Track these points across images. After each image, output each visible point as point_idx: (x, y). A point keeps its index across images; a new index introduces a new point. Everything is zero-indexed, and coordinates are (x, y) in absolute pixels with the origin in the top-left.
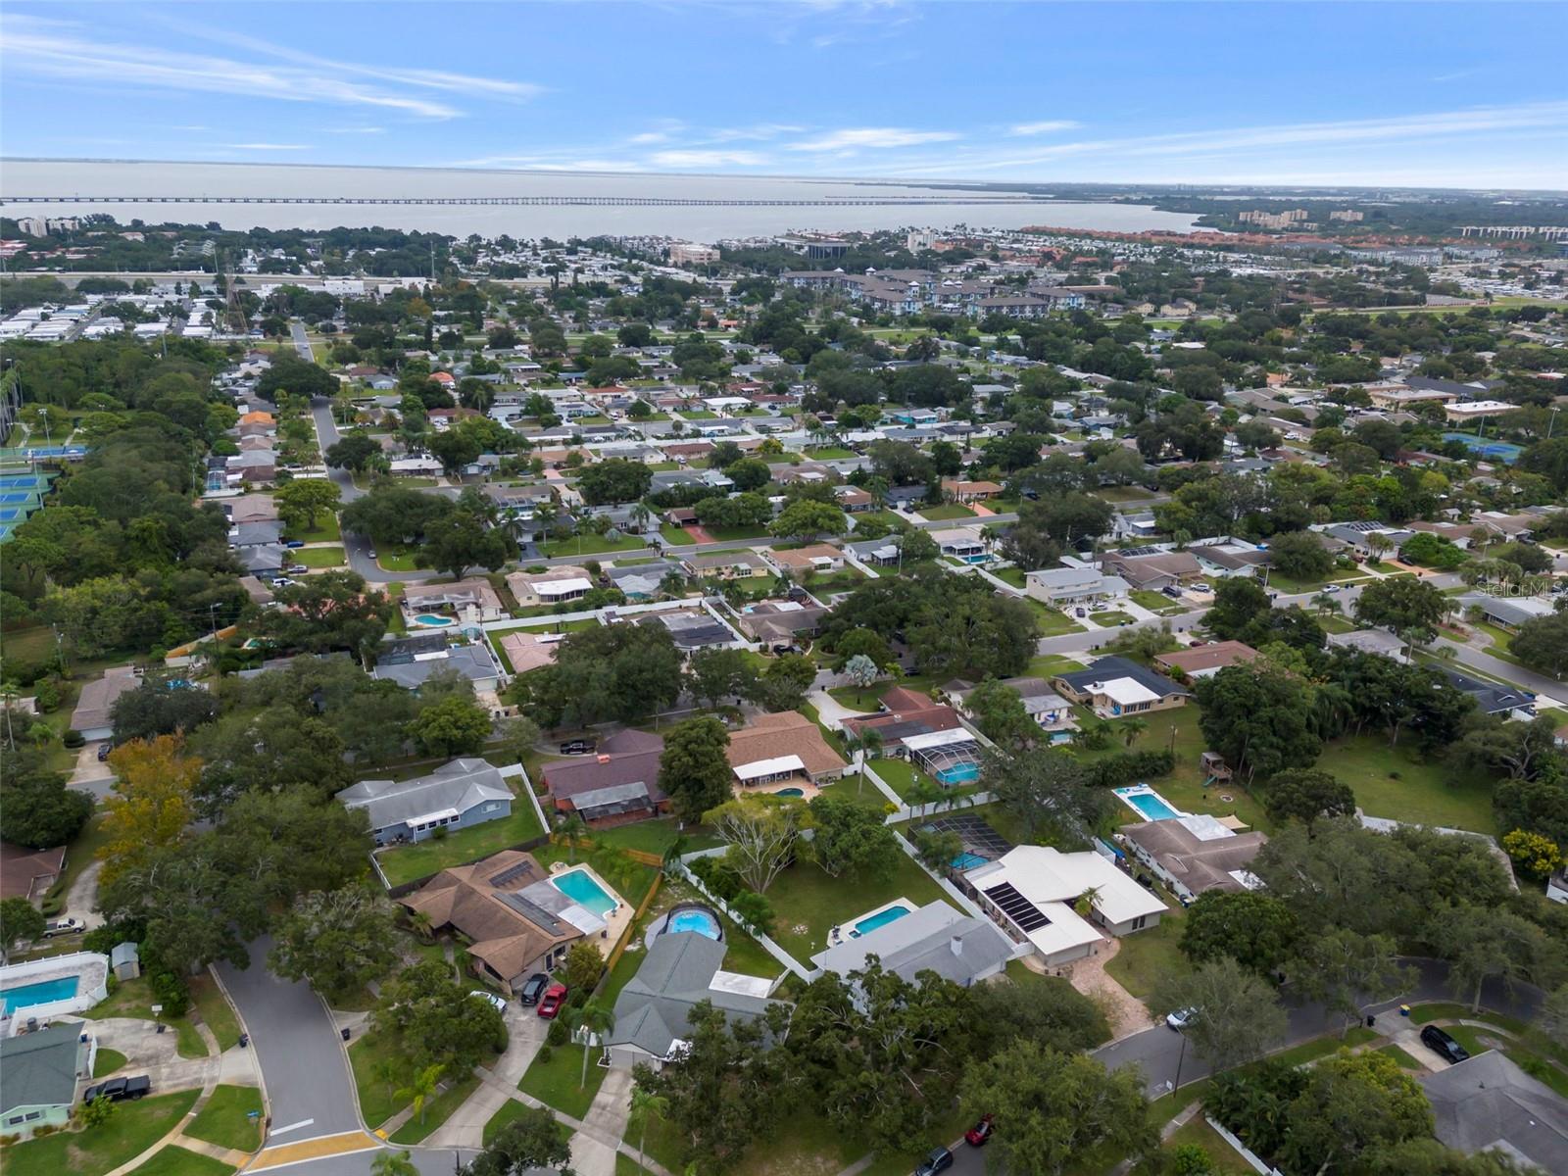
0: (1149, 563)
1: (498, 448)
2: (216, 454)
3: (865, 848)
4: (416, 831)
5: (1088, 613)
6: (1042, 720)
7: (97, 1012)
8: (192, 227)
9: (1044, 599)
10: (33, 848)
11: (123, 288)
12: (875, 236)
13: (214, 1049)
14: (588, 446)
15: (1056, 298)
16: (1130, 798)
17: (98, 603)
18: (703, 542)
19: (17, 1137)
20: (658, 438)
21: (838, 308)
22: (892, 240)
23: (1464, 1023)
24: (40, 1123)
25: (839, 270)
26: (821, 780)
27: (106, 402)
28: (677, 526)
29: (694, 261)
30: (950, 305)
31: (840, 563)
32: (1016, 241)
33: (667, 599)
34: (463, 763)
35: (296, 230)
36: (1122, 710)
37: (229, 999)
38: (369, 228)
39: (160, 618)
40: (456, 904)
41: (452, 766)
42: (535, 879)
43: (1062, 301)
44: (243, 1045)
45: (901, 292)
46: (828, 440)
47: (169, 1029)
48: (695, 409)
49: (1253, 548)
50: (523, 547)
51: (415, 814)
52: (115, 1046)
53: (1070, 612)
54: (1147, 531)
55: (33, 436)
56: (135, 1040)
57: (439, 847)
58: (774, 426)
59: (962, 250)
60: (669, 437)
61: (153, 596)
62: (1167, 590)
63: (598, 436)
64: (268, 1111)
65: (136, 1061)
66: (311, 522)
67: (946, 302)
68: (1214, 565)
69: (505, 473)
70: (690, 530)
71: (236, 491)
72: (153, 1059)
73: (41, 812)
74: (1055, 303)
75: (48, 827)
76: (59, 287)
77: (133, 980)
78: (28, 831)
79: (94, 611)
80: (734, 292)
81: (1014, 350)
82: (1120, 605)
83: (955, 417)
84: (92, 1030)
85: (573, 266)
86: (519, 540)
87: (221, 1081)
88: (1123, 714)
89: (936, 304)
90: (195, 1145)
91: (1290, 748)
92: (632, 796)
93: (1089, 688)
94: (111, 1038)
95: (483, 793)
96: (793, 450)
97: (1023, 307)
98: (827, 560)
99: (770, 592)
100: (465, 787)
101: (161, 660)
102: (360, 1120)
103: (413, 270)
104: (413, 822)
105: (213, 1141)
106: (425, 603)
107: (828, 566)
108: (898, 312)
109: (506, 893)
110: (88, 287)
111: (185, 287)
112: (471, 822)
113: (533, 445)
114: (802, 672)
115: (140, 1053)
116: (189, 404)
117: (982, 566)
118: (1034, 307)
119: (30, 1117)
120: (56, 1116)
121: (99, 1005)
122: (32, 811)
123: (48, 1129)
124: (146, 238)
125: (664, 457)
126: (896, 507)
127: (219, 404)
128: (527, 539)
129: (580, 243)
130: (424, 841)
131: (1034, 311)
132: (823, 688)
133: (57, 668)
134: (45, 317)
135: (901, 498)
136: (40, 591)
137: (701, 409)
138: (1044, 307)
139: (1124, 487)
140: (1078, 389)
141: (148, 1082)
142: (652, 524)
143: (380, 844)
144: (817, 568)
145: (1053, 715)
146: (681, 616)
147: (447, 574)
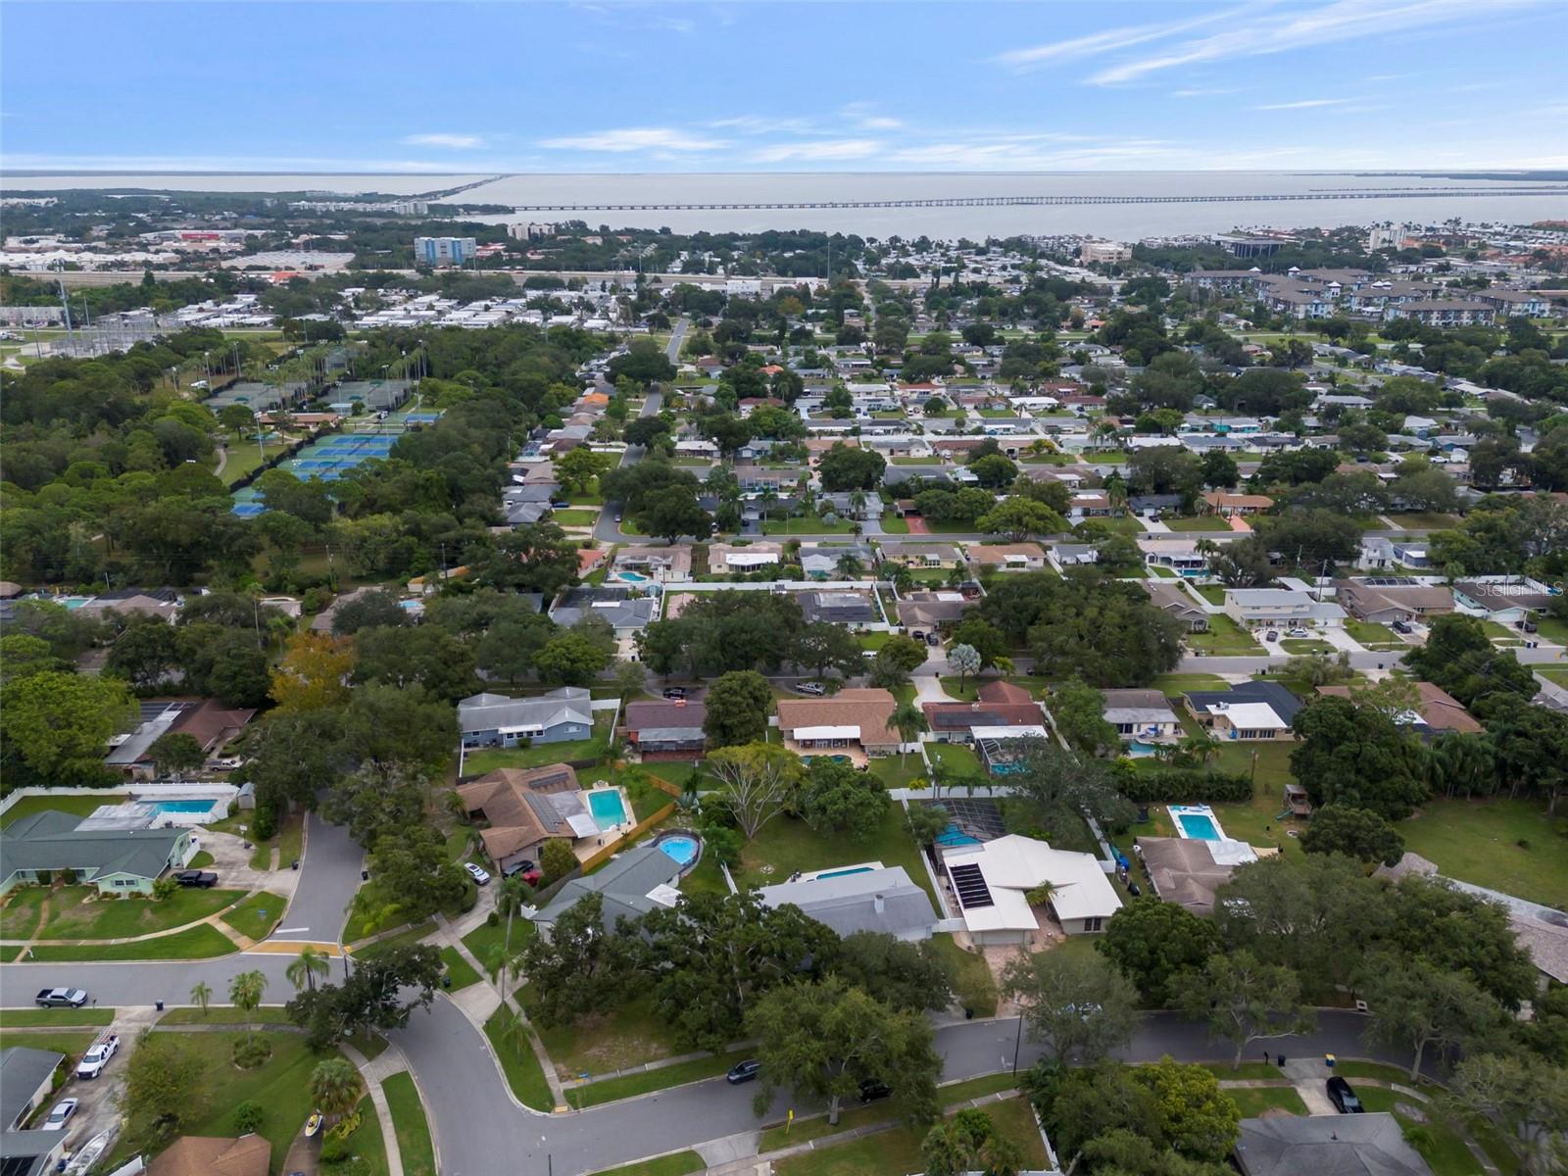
0: (1386, 593)
1: (780, 436)
2: (545, 427)
3: (841, 805)
4: (505, 738)
5: (1281, 637)
6: (1142, 732)
7: (212, 827)
8: (647, 232)
9: (1237, 619)
10: (234, 707)
11: (558, 284)
12: (1333, 234)
13: (274, 867)
14: (863, 438)
15: (1511, 303)
16: (1181, 817)
17: (367, 533)
18: (917, 530)
19: (118, 895)
20: (937, 433)
21: (1228, 310)
22: (1352, 236)
23: (1394, 1087)
24: (135, 889)
25: (1256, 269)
26: (874, 753)
27: (475, 379)
28: (899, 516)
29: (1102, 261)
30: (1370, 309)
31: (1040, 563)
32: (1517, 237)
33: (843, 579)
34: (568, 690)
35: (732, 234)
36: (1239, 734)
37: (305, 835)
38: (797, 231)
39: (410, 550)
40: (493, 796)
41: (560, 692)
42: (567, 788)
43: (1519, 306)
44: (295, 868)
45: (1318, 294)
46: (1112, 444)
47: (253, 847)
48: (996, 408)
49: (1544, 590)
50: (746, 524)
51: (508, 724)
52: (212, 852)
53: (1261, 635)
54: (1418, 561)
55: (424, 405)
56: (227, 849)
57: (521, 753)
58: (1066, 427)
59: (1430, 248)
60: (949, 433)
61: (411, 532)
62: (1397, 626)
63: (879, 429)
64: (284, 916)
65: (220, 864)
66: (583, 487)
67: (1367, 305)
68: (1477, 604)
69: (773, 458)
70: (910, 521)
71: (544, 458)
72: (230, 865)
73: (240, 679)
74: (1510, 309)
75: (243, 691)
76: (508, 282)
77: (250, 810)
78: (228, 692)
79: (364, 540)
80: (1123, 292)
81: (1413, 360)
82: (1321, 633)
83: (1278, 428)
84: (205, 837)
85: (973, 266)
86: (743, 517)
87: (266, 889)
88: (1239, 738)
89: (1355, 308)
90: (223, 928)
91: (1375, 790)
92: (691, 738)
93: (1212, 708)
94: (213, 845)
95: (568, 715)
96: (1070, 452)
97: (1461, 311)
98: (1023, 558)
99: (945, 583)
100: (558, 708)
101: (405, 585)
102: (340, 937)
103: (812, 271)
104: (504, 730)
105: (236, 928)
106: (630, 561)
107: (1022, 564)
108: (1301, 316)
109: (536, 794)
110: (532, 284)
111: (609, 285)
112: (553, 739)
113: (811, 434)
114: (908, 654)
115: (227, 859)
116: (532, 384)
117: (1190, 581)
118: (1474, 314)
119: (129, 883)
120: (146, 887)
121: (220, 822)
122: (234, 676)
123: (139, 895)
124: (604, 242)
125: (930, 452)
126: (1141, 515)
127: (560, 385)
128: (753, 516)
129: (995, 243)
130: (512, 749)
131: (1474, 318)
132: (937, 675)
133: (328, 582)
134: (487, 308)
135: (1149, 506)
136: (327, 519)
137: (1002, 408)
138: (1488, 312)
139: (1433, 514)
140: (1461, 405)
141: (215, 878)
142: (872, 512)
143: (476, 745)
144: (1009, 565)
145: (1155, 729)
146: (841, 595)
147: (660, 539)
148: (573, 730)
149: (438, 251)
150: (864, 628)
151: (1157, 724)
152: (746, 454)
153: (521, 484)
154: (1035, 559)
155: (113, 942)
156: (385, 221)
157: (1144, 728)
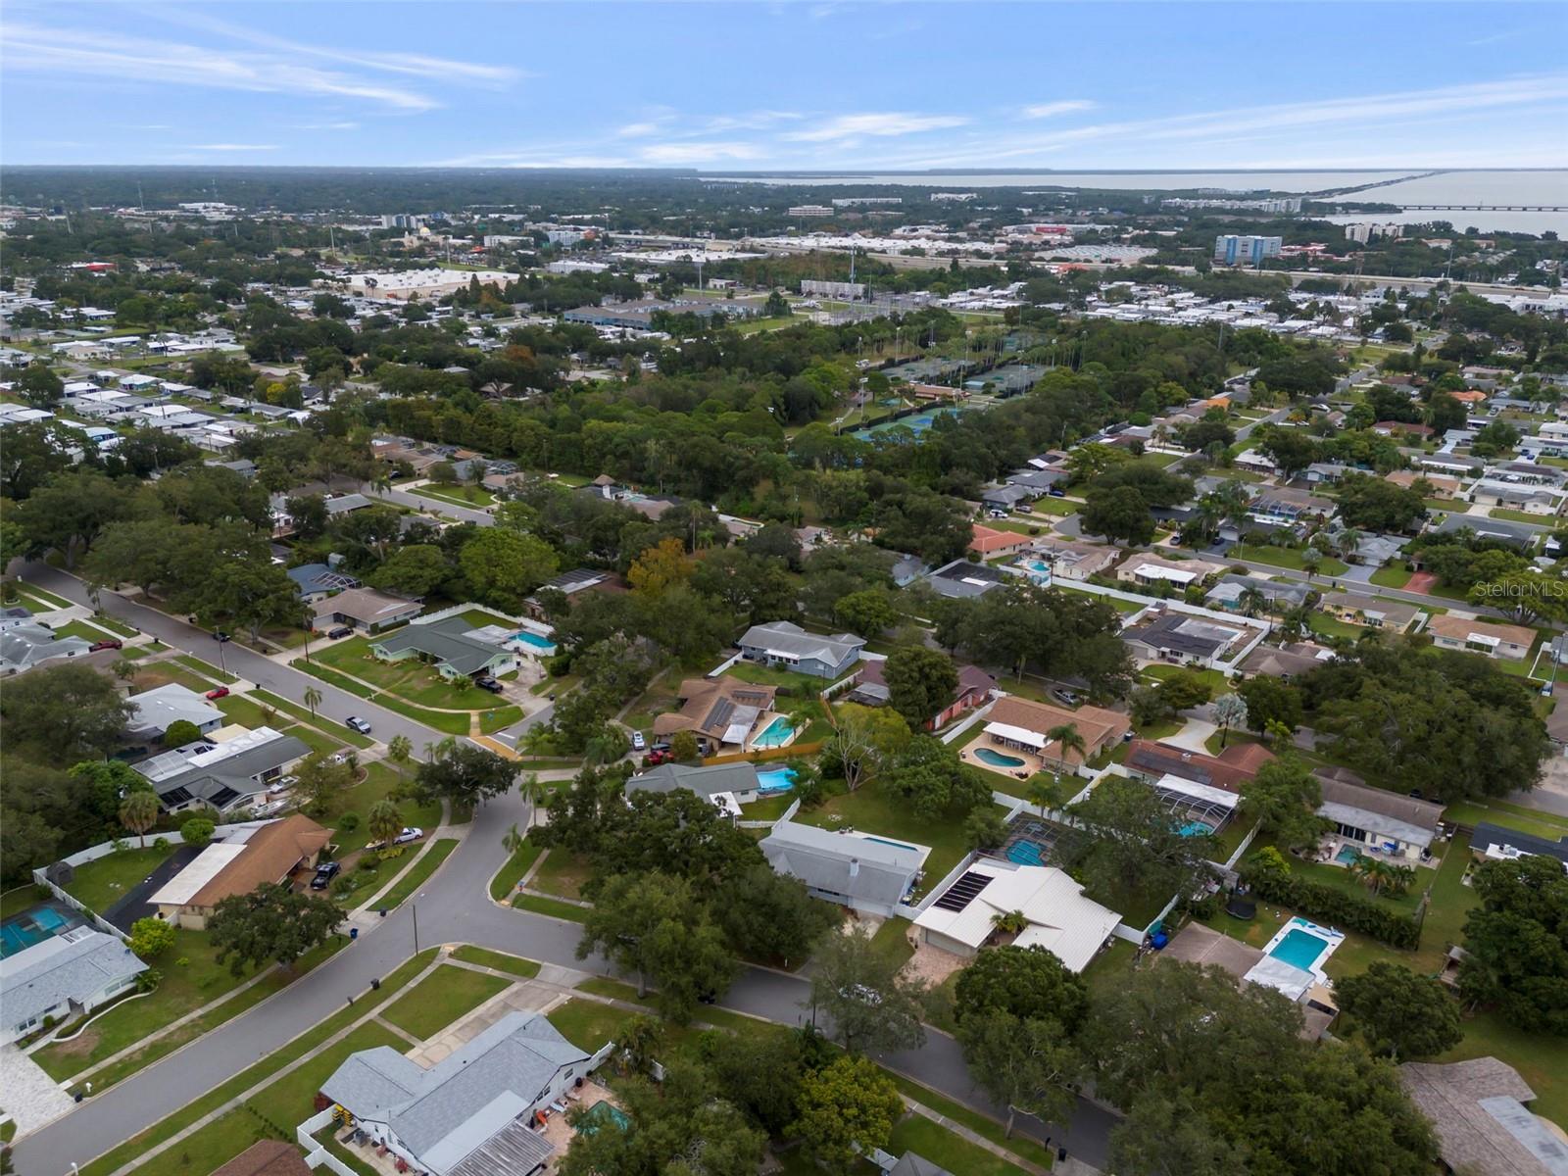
2: (1131, 423)
4: (770, 659)
6: (1377, 845)
7: (538, 659)
18: (1416, 587)
19: (442, 679)
26: (1050, 766)
28: (1409, 568)
33: (1246, 614)
34: (846, 637)
41: (841, 636)
42: (758, 704)
47: (545, 678)
50: (1215, 542)
51: (779, 648)
52: (521, 673)
56: (530, 675)
57: (774, 674)
64: (512, 726)
65: (515, 682)
69: (1339, 485)
70: (1417, 577)
72: (521, 685)
76: (1278, 283)
84: (528, 662)
86: (1220, 535)
87: (522, 706)
90: (475, 719)
93: (1493, 849)
94: (527, 669)
95: (824, 654)
104: (770, 652)
105: (480, 722)
107: (1487, 648)
111: (1395, 291)
112: (805, 670)
113: (1417, 468)
115: (523, 680)
119: (453, 674)
127: (1173, 384)
130: (770, 668)
141: (501, 688)
142: (1374, 557)
143: (752, 658)
144: (1469, 645)
145: (1395, 847)
146: (1210, 626)
147: (1103, 538)
148: (821, 667)
149: (1239, 248)
150: (1199, 663)
151: (1398, 842)
152: (1312, 477)
153: (1040, 469)
154: (1514, 647)
155: (417, 706)
156: (1233, 218)
157: (1380, 841)
